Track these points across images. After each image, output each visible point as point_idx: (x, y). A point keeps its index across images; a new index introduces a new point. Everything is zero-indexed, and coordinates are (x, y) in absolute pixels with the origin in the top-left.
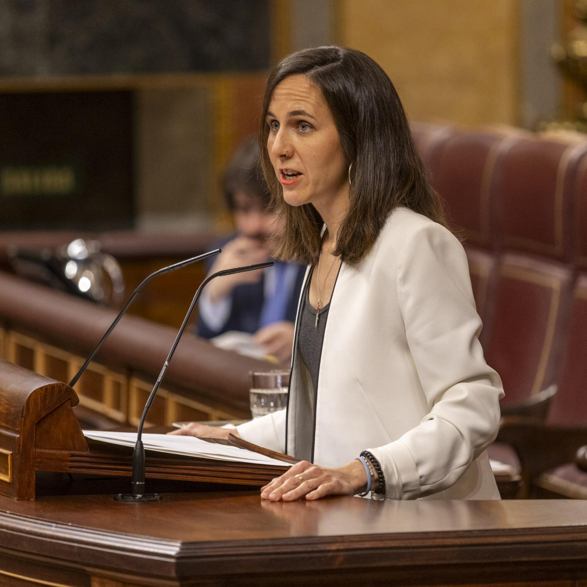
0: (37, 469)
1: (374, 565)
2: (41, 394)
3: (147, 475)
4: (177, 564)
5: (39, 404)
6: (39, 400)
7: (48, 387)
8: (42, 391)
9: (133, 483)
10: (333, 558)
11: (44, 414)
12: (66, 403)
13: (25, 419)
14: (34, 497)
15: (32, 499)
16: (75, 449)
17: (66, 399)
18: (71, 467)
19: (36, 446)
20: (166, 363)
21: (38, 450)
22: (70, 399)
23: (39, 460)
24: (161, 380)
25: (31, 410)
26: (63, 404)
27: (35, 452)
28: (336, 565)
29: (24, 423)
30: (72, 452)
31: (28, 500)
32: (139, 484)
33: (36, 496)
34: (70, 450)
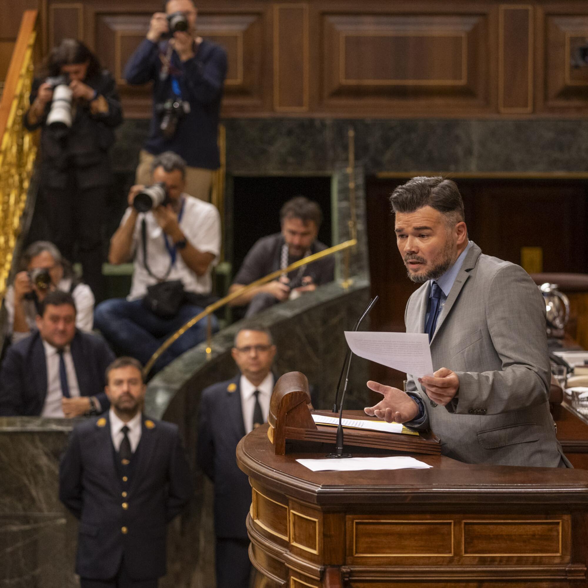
0: (286, 438)
1: (430, 502)
2: (289, 396)
3: (345, 443)
4: (317, 496)
5: (288, 402)
6: (288, 400)
7: (294, 393)
8: (290, 395)
9: (336, 448)
10: (406, 497)
11: (291, 408)
12: (304, 402)
13: (280, 410)
14: (285, 453)
15: (283, 454)
16: (308, 428)
17: (304, 400)
18: (305, 437)
19: (286, 425)
20: (347, 379)
21: (287, 427)
22: (306, 400)
23: (288, 433)
24: (346, 389)
25: (284, 405)
26: (302, 402)
27: (286, 428)
28: (407, 501)
29: (280, 412)
30: (307, 429)
31: (281, 454)
32: (339, 449)
33: (286, 452)
34: (306, 428)
